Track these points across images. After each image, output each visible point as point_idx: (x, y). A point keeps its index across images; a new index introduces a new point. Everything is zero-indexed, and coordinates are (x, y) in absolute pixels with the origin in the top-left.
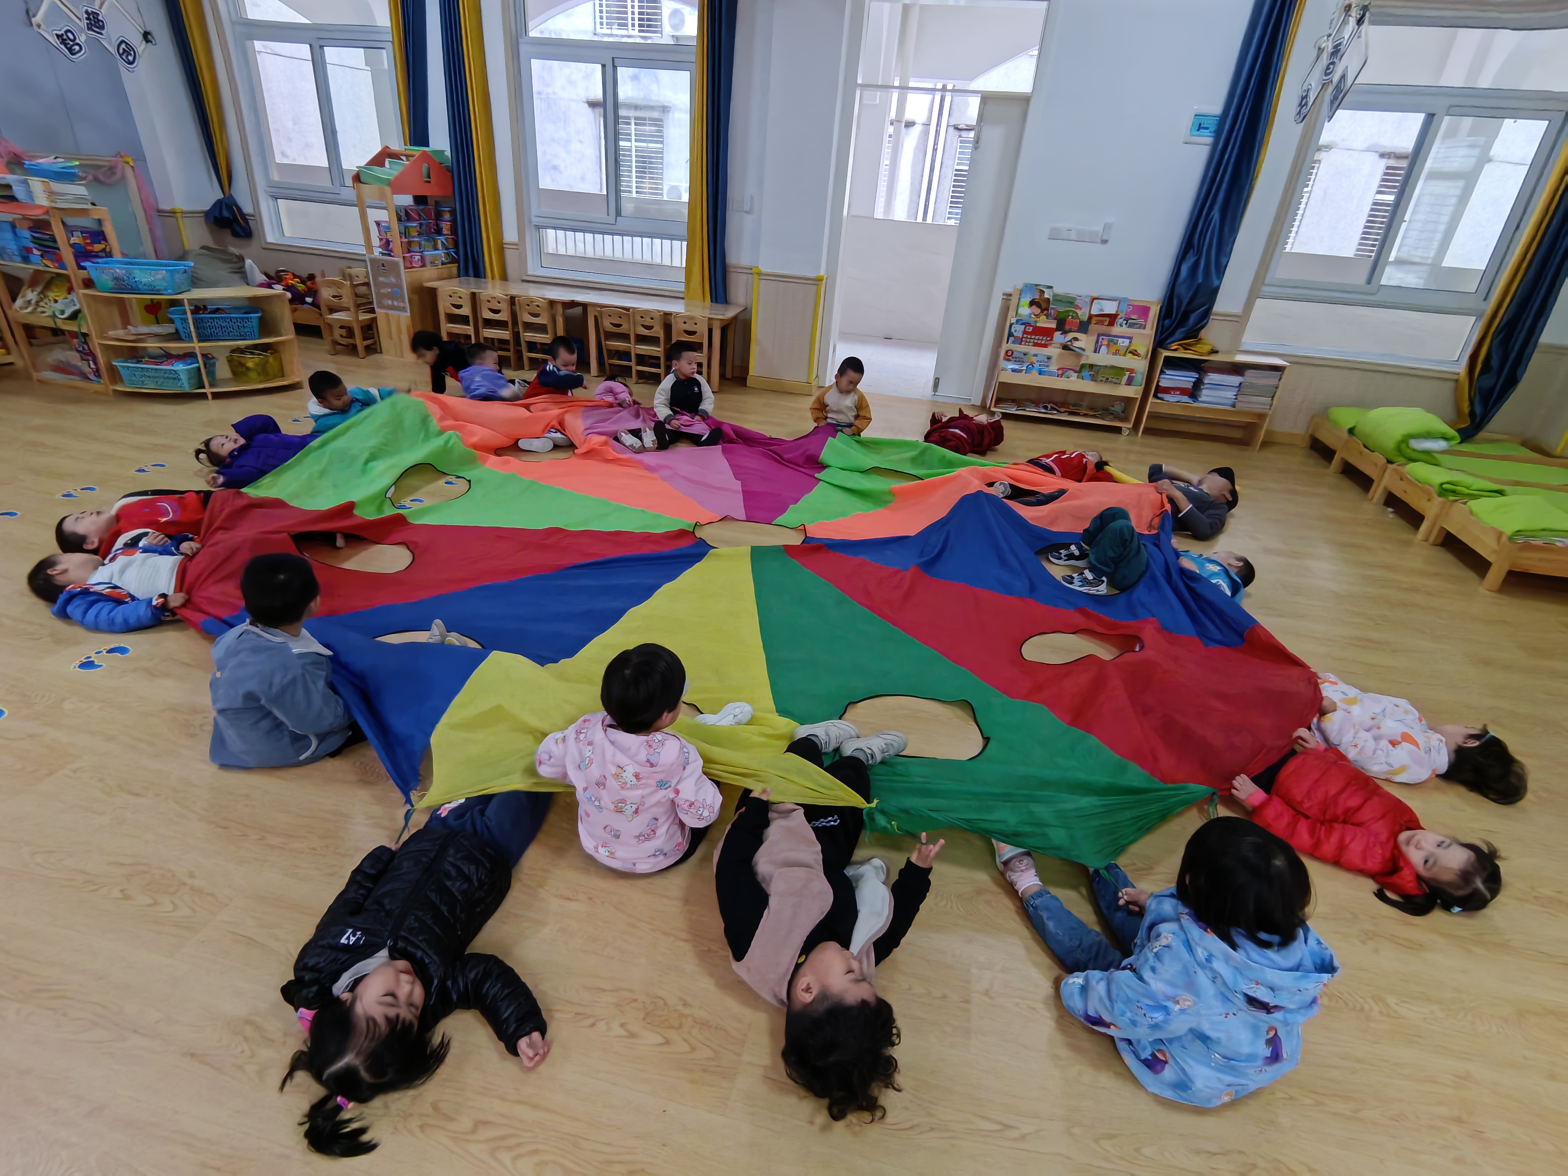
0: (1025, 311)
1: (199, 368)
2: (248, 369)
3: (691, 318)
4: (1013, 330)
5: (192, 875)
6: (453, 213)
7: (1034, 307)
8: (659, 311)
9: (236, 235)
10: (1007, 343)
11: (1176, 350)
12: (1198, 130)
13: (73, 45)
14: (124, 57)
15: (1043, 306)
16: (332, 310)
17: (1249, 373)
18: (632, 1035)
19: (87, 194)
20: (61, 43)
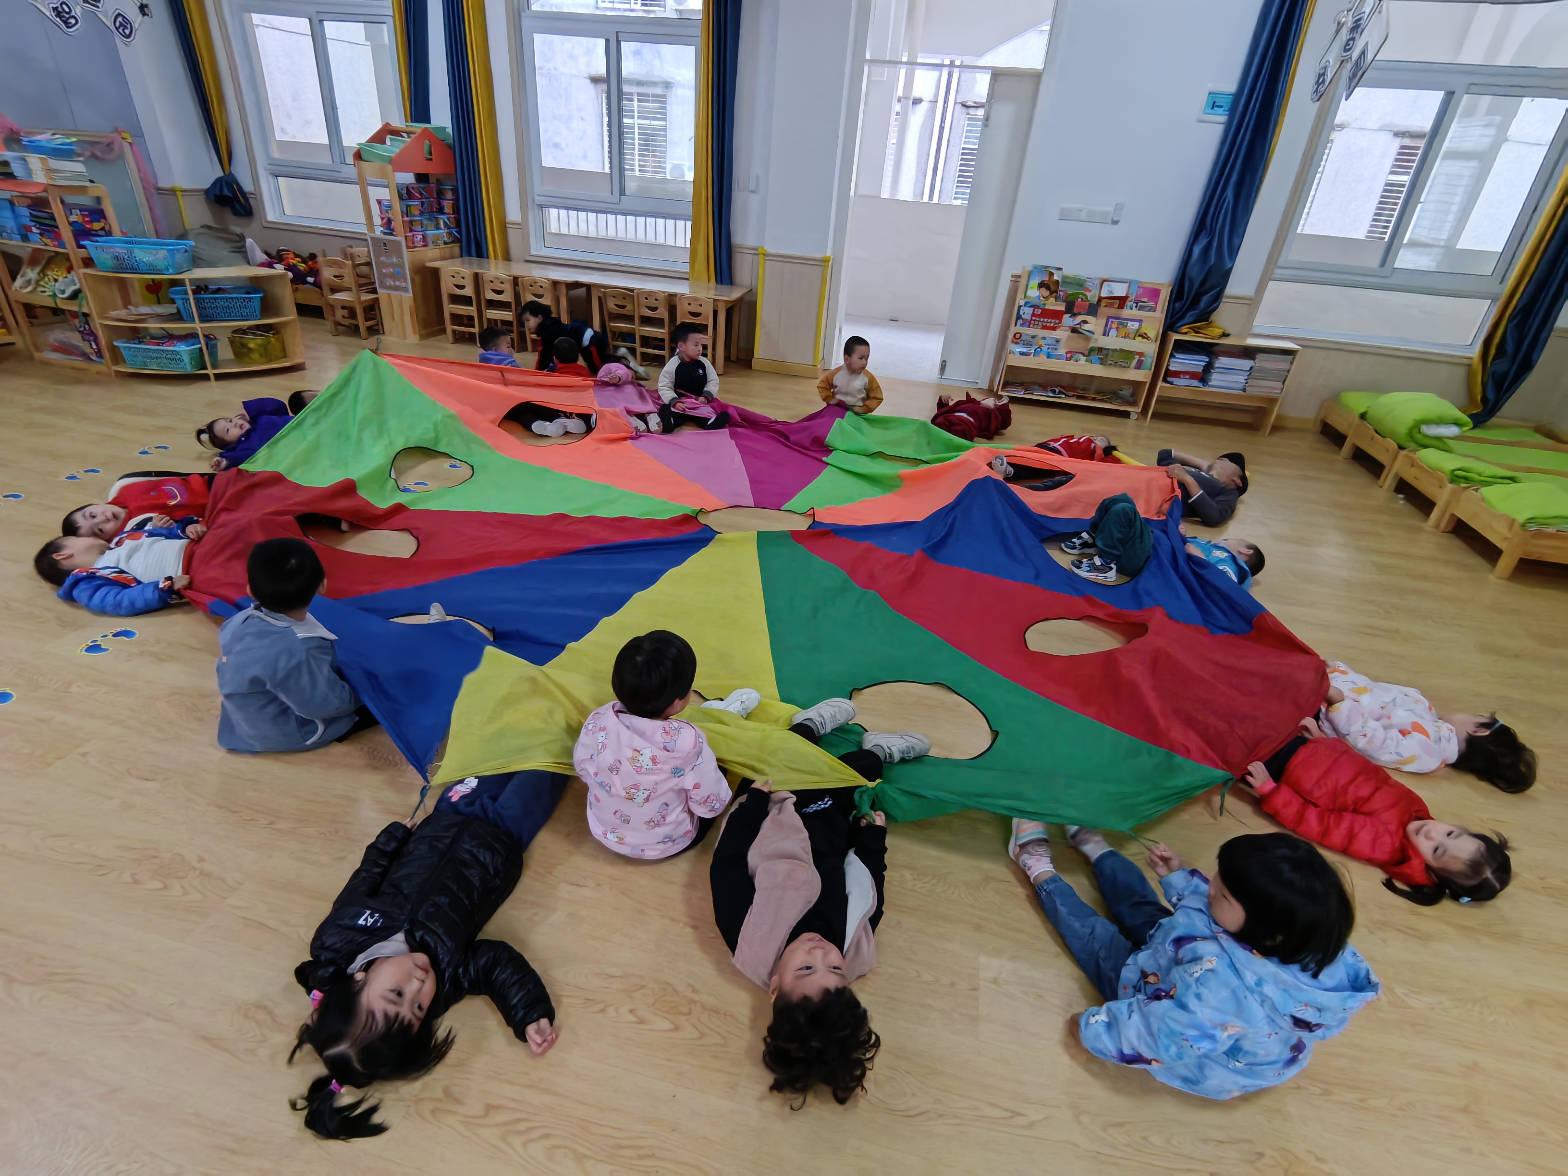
0: (1034, 293)
1: (201, 349)
2: (250, 350)
3: (696, 299)
4: (1021, 313)
5: (201, 860)
6: (455, 191)
7: (1043, 290)
8: (663, 292)
9: (236, 213)
10: (1016, 326)
11: (1186, 333)
12: (1212, 108)
13: (68, 19)
14: (120, 30)
15: (1053, 287)
16: (334, 290)
17: (1260, 356)
18: (641, 1021)
19: (85, 171)
20: (56, 16)
